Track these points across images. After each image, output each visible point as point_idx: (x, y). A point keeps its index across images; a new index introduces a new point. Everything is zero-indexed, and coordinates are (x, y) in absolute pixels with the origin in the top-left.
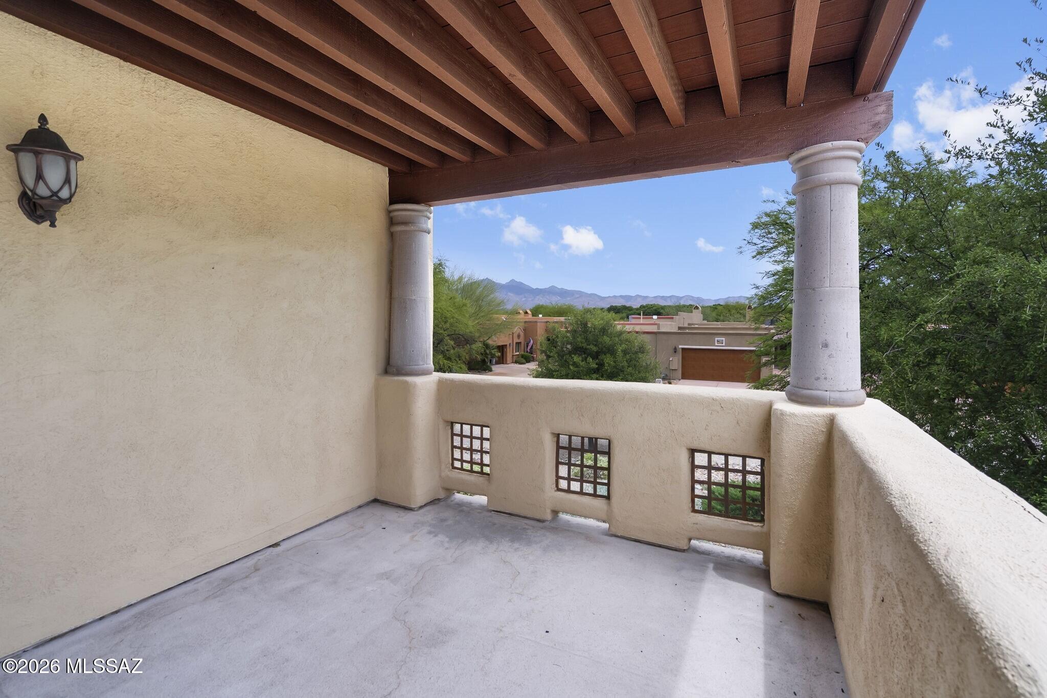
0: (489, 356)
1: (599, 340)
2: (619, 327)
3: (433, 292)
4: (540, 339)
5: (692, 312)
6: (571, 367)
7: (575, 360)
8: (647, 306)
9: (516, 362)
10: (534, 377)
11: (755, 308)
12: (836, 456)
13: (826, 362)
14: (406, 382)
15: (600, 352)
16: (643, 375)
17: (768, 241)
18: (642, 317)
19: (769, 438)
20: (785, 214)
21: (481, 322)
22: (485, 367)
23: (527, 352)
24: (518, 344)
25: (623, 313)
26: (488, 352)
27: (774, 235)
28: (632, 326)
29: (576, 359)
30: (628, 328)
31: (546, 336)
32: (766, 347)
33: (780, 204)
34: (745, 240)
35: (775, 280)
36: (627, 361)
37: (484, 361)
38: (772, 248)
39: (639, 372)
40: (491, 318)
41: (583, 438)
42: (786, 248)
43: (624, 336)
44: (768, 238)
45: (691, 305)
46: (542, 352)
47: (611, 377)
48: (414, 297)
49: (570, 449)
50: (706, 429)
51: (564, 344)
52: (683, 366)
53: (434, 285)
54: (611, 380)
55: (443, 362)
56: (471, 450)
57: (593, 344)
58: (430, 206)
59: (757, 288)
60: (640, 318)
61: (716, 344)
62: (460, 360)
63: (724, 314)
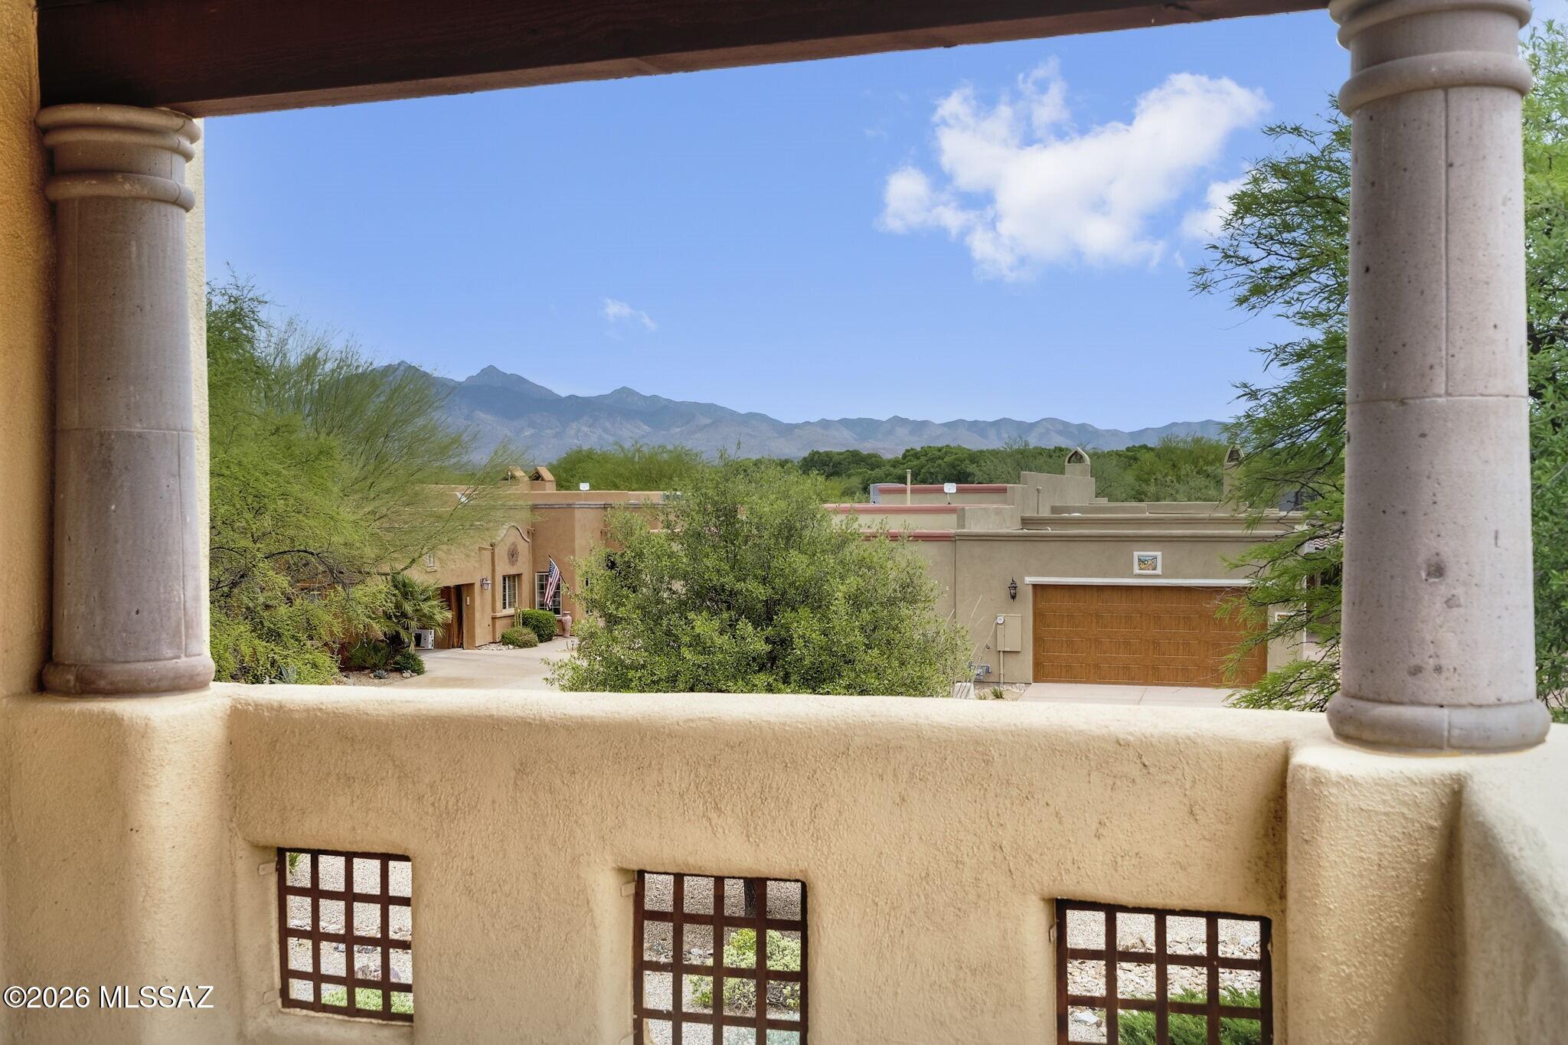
0: (414, 624)
1: (774, 564)
2: (837, 522)
3: (207, 409)
4: (583, 563)
5: (1062, 472)
6: (686, 653)
7: (697, 630)
8: (925, 452)
9: (506, 641)
10: (563, 688)
11: (1248, 456)
12: (1469, 900)
13: (1438, 621)
14: (115, 720)
15: (777, 602)
16: (911, 671)
17: (1282, 252)
18: (909, 486)
19: (1282, 856)
20: (1330, 169)
21: (384, 510)
22: (398, 658)
23: (542, 605)
24: (512, 579)
25: (849, 476)
26: (408, 607)
27: (1298, 235)
28: (878, 518)
29: (704, 625)
30: (866, 523)
31: (602, 551)
32: (1279, 576)
33: (1316, 139)
34: (1215, 247)
35: (1303, 369)
36: (862, 628)
37: (395, 641)
38: (1293, 274)
39: (902, 664)
40: (416, 494)
41: (719, 881)
42: (1334, 275)
43: (852, 551)
44: (1281, 243)
45: (1061, 449)
46: (592, 605)
47: (815, 680)
48: (137, 428)
49: (678, 918)
50: (1098, 836)
51: (661, 580)
52: (1038, 640)
53: (210, 386)
54: (814, 691)
55: (249, 644)
56: (349, 940)
57: (755, 577)
58: (192, 114)
59: (1253, 395)
60: (904, 491)
61: (1137, 571)
62: (311, 638)
63: (1159, 476)
